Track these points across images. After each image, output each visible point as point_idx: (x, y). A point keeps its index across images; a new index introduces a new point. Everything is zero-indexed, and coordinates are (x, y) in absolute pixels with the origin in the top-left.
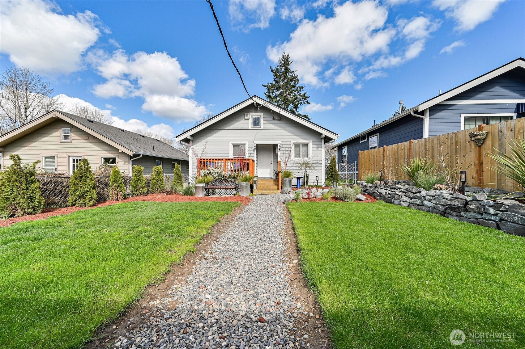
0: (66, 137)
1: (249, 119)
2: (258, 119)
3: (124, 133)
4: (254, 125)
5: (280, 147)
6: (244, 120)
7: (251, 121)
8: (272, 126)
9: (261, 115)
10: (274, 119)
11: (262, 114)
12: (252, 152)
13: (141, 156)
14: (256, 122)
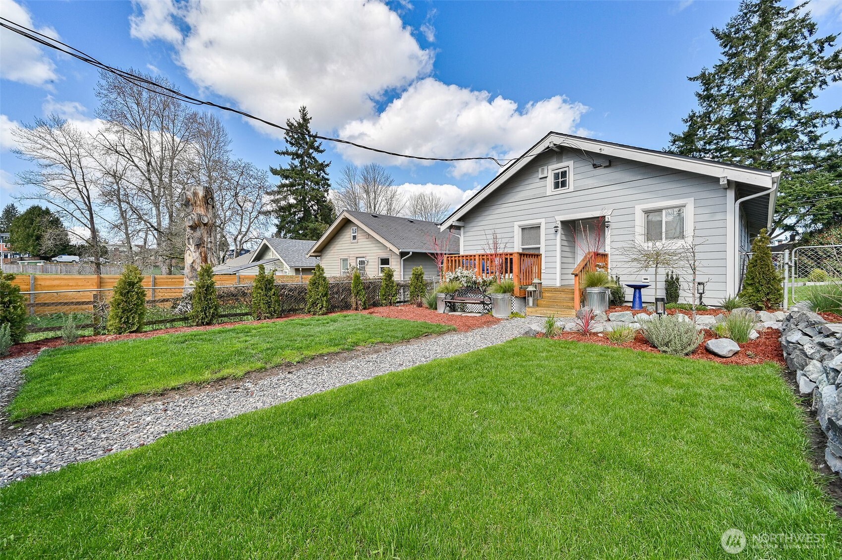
0: (354, 237)
1: (546, 177)
2: (564, 174)
3: (412, 224)
4: (557, 186)
5: (609, 222)
6: (538, 180)
7: (550, 181)
8: (590, 182)
9: (568, 164)
10: (595, 166)
11: (570, 163)
12: (552, 237)
13: (411, 253)
14: (560, 180)
